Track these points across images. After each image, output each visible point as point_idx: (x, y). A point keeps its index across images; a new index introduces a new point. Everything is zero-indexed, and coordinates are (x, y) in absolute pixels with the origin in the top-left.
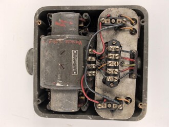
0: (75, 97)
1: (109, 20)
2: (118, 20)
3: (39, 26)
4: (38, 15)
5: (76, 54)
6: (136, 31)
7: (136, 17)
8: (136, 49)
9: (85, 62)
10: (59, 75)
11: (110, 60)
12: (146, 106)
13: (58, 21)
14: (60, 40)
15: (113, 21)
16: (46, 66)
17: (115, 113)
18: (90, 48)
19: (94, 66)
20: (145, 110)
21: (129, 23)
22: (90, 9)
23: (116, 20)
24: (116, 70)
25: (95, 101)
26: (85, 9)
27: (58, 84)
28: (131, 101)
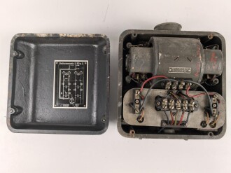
0: (146, 70)
1: (216, 102)
2: (215, 110)
3: (207, 36)
4: (217, 35)
5: (187, 71)
6: (204, 127)
7: (217, 127)
8: (188, 127)
9: (180, 79)
10: (168, 56)
11: (182, 102)
12: (132, 137)
13: (216, 55)
14: (200, 57)
15: (215, 106)
16: (175, 43)
17: (129, 107)
18: (193, 84)
19: (175, 87)
20: (128, 136)
21: (211, 120)
22: (223, 85)
23: (216, 108)
24: (173, 108)
25: (142, 89)
26: (223, 80)
27: (160, 54)
28: (140, 122)
